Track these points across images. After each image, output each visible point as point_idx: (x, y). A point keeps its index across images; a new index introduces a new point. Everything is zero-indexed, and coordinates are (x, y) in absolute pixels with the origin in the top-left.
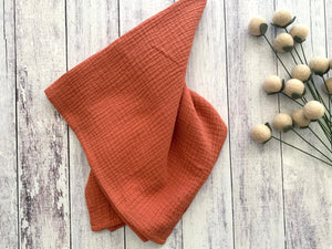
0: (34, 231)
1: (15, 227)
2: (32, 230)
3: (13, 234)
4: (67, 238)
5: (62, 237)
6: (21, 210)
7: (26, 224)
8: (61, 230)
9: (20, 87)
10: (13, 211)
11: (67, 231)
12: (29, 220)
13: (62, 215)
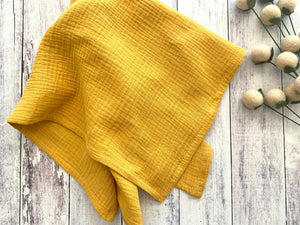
0: (34, 198)
1: (17, 194)
2: (33, 197)
3: (15, 200)
4: (66, 206)
5: (61, 206)
6: (23, 177)
7: (27, 190)
8: (60, 198)
9: (26, 59)
10: (16, 177)
11: (66, 199)
12: (30, 187)
13: (61, 184)
